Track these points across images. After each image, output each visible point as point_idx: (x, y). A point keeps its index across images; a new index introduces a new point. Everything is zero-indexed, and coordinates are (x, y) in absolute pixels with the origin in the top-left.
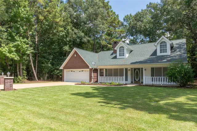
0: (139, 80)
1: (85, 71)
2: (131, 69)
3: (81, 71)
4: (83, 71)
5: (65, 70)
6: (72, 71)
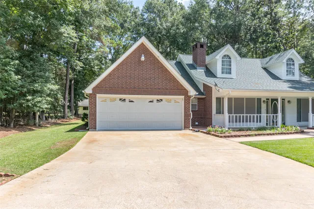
1: (169, 101)
2: (267, 99)
3: (155, 101)
4: (162, 100)
5: (98, 95)
6: (125, 100)
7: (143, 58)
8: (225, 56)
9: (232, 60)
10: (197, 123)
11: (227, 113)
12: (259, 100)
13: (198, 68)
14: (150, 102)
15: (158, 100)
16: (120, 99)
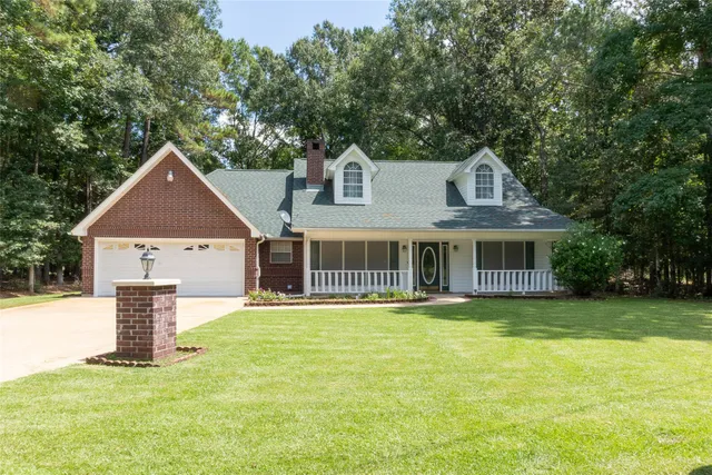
0: (437, 282)
1: (221, 248)
3: (196, 248)
4: (207, 246)
5: (97, 239)
6: (144, 246)
7: (170, 177)
8: (350, 164)
9: (364, 172)
10: (290, 287)
11: (309, 268)
12: (395, 245)
13: (308, 186)
14: (188, 249)
15: (200, 246)
16: (136, 246)
